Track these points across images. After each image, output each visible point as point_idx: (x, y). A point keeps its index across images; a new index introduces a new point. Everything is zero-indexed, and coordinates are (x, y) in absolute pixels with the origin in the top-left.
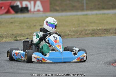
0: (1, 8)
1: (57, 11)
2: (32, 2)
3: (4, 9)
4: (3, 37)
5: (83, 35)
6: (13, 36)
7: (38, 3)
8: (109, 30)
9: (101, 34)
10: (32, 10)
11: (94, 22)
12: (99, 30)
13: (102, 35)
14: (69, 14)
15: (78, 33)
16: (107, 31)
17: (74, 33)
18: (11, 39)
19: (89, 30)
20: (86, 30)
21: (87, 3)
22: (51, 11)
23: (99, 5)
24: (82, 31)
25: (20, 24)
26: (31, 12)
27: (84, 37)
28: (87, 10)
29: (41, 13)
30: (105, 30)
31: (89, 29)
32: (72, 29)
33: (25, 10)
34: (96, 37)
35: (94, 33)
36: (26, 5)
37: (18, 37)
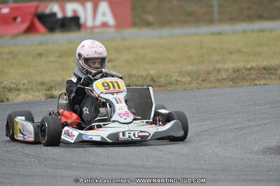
0: (15, 19)
1: (148, 24)
2: (89, 6)
3: (22, 22)
4: (19, 90)
5: (210, 82)
6: (43, 87)
7: (104, 7)
8: (275, 70)
9: (254, 80)
10: (90, 23)
11: (240, 51)
12: (250, 70)
13: (256, 82)
14: (177, 31)
15: (200, 79)
16: (271, 72)
17: (189, 79)
18: (38, 94)
19: (227, 70)
20: (219, 70)
21: (220, 6)
22: (134, 25)
23: (249, 8)
24: (209, 73)
25: (60, 57)
26: (86, 28)
27: (216, 87)
28: (221, 21)
29: (111, 30)
30: (265, 69)
31: (226, 67)
32: (184, 69)
33: (72, 23)
34: (242, 86)
35: (237, 78)
36: (75, 11)
37: (56, 90)
